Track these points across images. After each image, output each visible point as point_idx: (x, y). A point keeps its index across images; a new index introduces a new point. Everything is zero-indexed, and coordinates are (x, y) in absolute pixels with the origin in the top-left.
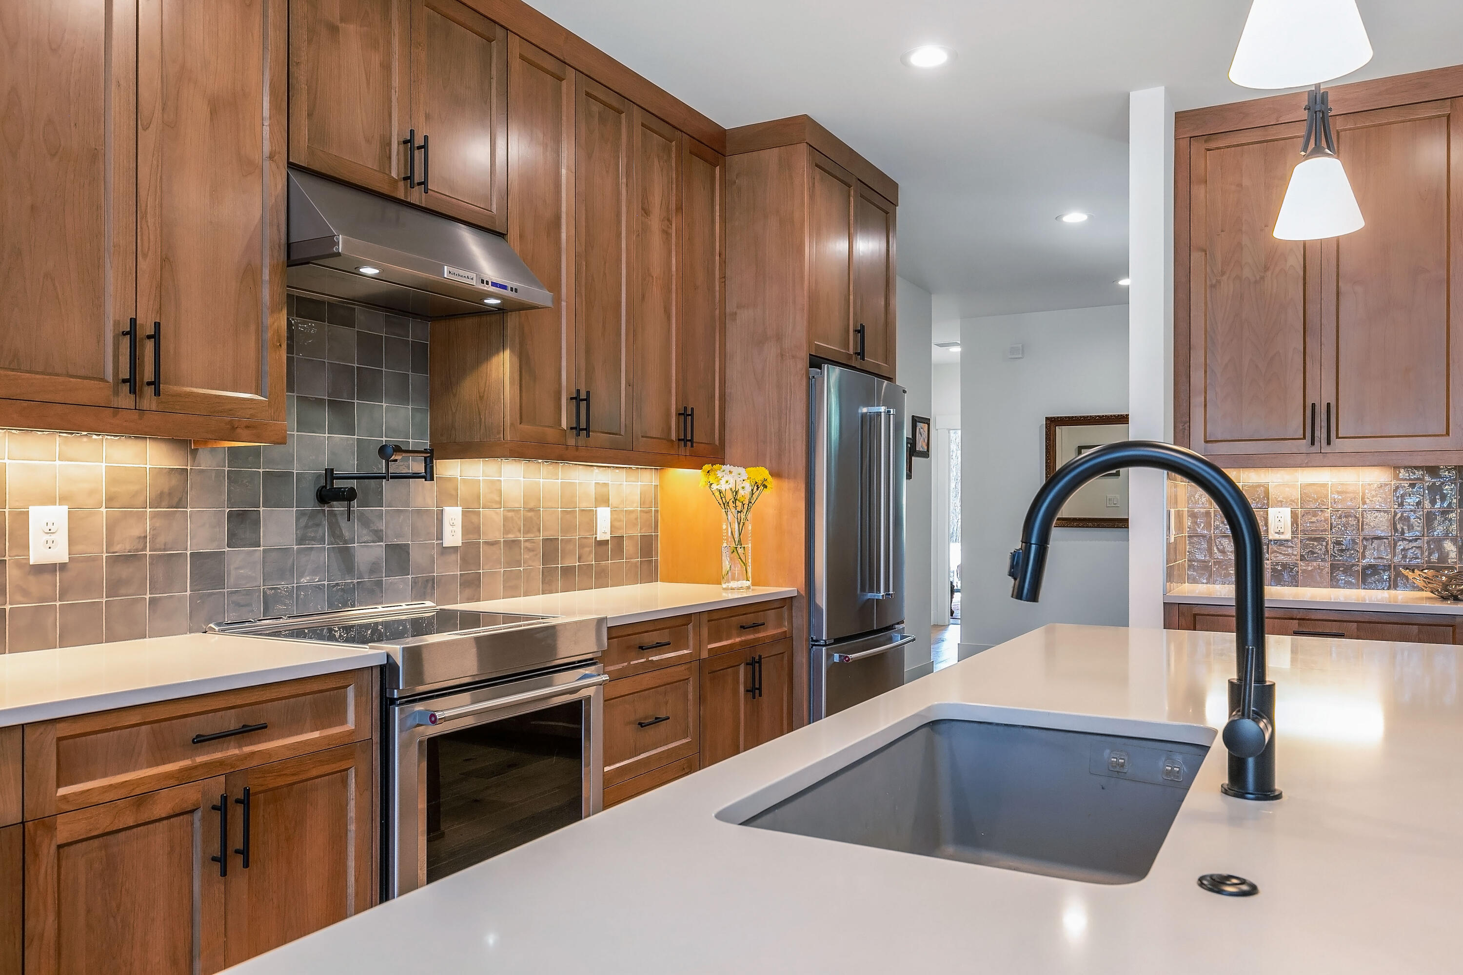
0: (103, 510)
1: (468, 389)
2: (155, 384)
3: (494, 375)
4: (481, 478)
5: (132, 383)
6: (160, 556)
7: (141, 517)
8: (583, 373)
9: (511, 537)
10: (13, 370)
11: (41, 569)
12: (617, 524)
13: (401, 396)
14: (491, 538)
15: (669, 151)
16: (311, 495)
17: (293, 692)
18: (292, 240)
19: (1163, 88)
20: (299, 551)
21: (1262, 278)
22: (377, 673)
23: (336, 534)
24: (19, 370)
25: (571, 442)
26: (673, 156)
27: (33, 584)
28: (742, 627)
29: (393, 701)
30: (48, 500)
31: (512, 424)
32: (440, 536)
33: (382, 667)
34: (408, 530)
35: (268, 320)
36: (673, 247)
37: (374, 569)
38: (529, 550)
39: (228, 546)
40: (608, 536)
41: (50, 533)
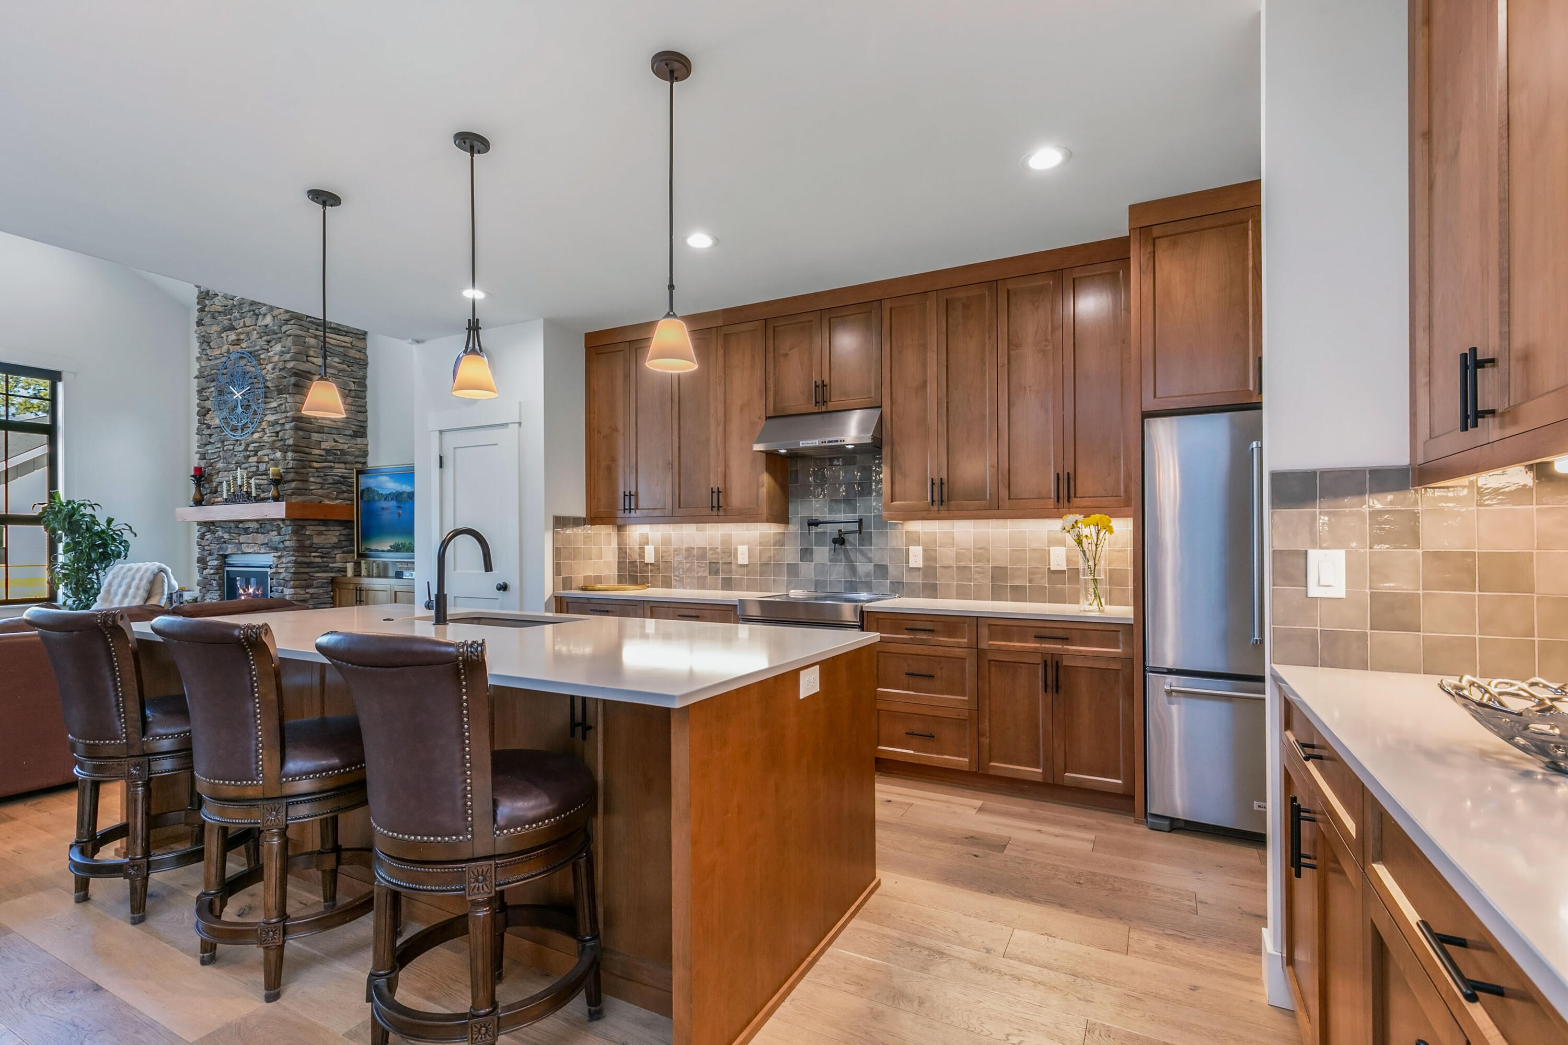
0: (758, 547)
4: (938, 530)
6: (776, 564)
7: (770, 550)
8: (945, 467)
9: (962, 564)
11: (741, 566)
12: (1073, 561)
14: (946, 563)
15: (1047, 291)
16: (834, 542)
20: (830, 565)
23: (848, 559)
25: (934, 509)
26: (1050, 292)
27: (741, 571)
30: (743, 544)
32: (907, 562)
33: (737, 605)
34: (887, 558)
37: (868, 575)
38: (980, 573)
39: (801, 561)
40: (1064, 568)
41: (743, 554)
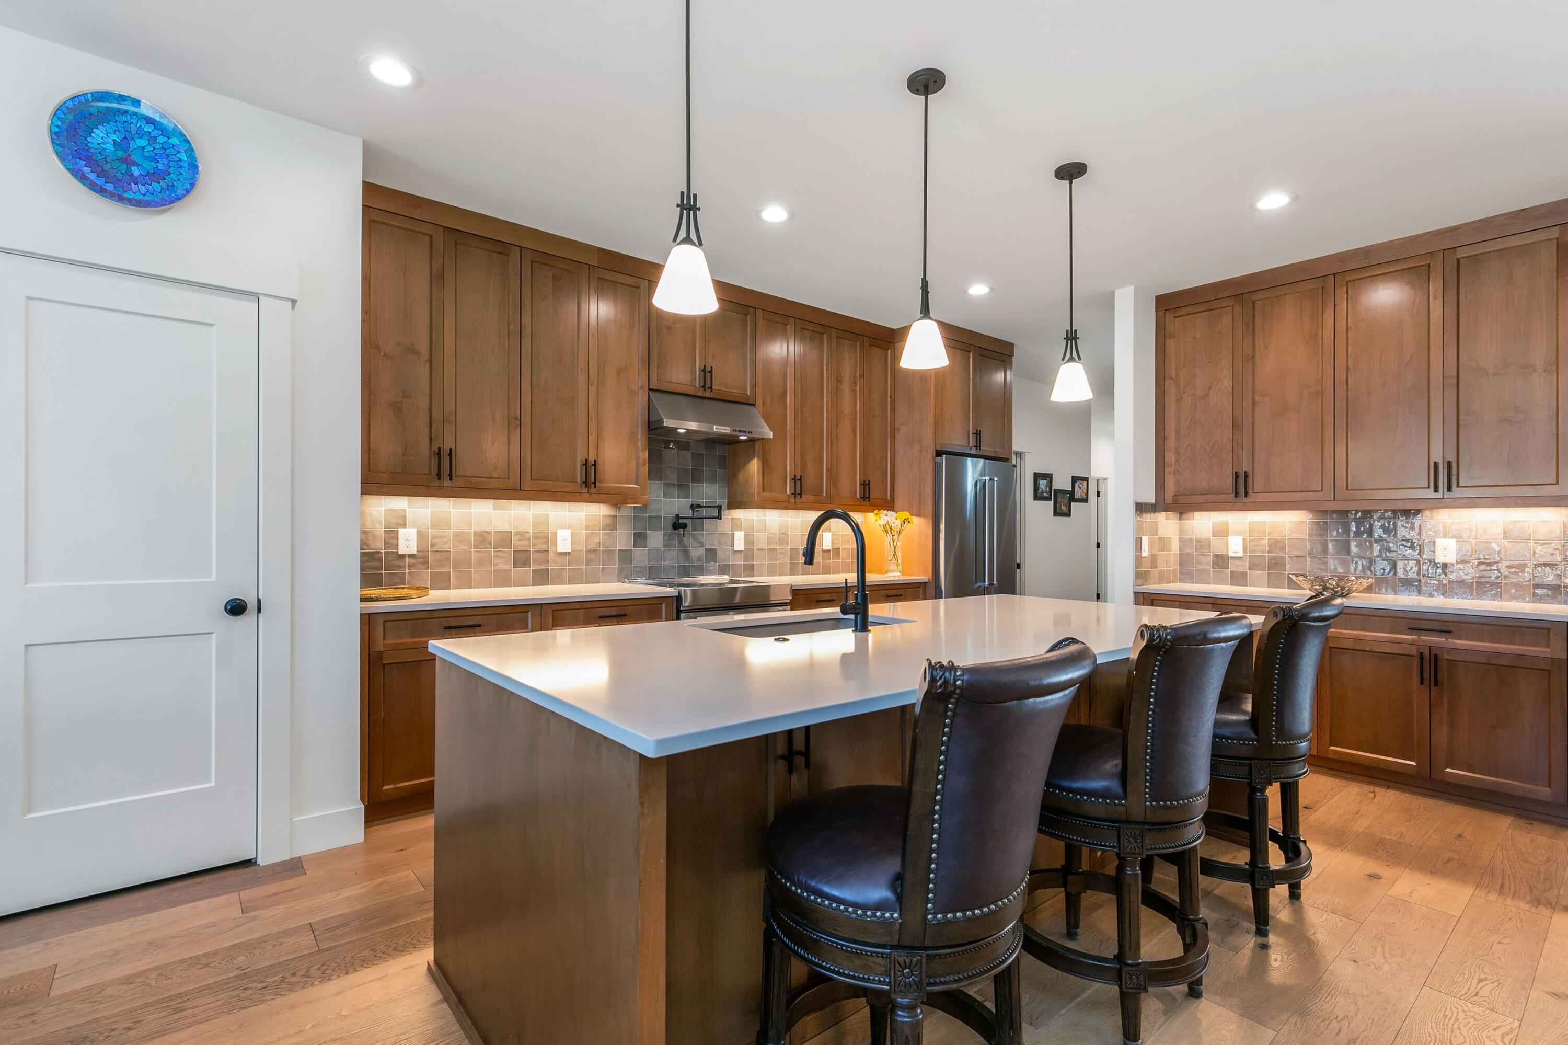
0: (584, 532)
1: (741, 476)
2: (595, 483)
3: (751, 471)
4: (755, 518)
5: (586, 483)
6: (606, 551)
7: (599, 534)
8: (799, 467)
9: (771, 547)
10: (545, 480)
11: (561, 554)
12: (836, 541)
13: (713, 480)
14: (761, 546)
15: (856, 347)
16: (670, 526)
17: (638, 603)
18: (650, 421)
19: (1133, 287)
20: (664, 550)
21: (1208, 395)
22: (675, 599)
23: (681, 543)
24: (548, 481)
25: (792, 500)
26: (858, 349)
27: (561, 560)
28: (888, 596)
29: (681, 611)
30: (564, 527)
31: (758, 493)
32: (733, 545)
33: (677, 597)
34: (716, 542)
35: (641, 454)
36: (858, 397)
37: (699, 559)
38: (783, 553)
39: (634, 547)
40: (830, 548)
41: (565, 540)
